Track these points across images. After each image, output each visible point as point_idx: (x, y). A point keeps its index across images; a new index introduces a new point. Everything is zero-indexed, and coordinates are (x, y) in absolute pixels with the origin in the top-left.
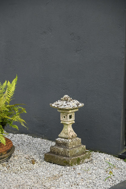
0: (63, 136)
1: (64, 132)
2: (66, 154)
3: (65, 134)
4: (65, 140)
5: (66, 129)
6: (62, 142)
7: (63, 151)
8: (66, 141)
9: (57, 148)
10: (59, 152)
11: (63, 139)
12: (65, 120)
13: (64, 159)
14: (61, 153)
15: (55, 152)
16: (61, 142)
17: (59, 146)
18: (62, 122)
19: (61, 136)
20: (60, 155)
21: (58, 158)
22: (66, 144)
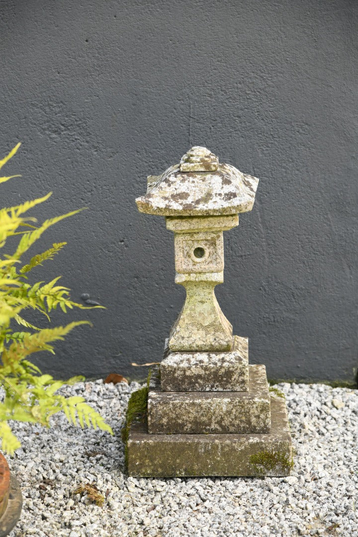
0: (200, 343)
1: (193, 324)
2: (249, 422)
3: (206, 328)
4: (215, 358)
5: (200, 308)
6: (206, 369)
7: (229, 413)
8: (223, 360)
9: (193, 404)
10: (205, 419)
11: (204, 357)
12: (204, 266)
13: (252, 445)
14: (219, 423)
15: (182, 425)
16: (195, 371)
17: (186, 390)
18: (179, 279)
19: (186, 344)
20: (215, 431)
21: (215, 447)
22: (229, 374)
